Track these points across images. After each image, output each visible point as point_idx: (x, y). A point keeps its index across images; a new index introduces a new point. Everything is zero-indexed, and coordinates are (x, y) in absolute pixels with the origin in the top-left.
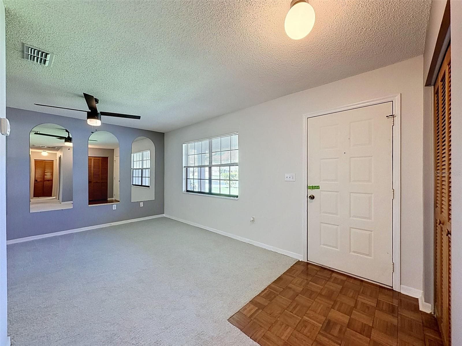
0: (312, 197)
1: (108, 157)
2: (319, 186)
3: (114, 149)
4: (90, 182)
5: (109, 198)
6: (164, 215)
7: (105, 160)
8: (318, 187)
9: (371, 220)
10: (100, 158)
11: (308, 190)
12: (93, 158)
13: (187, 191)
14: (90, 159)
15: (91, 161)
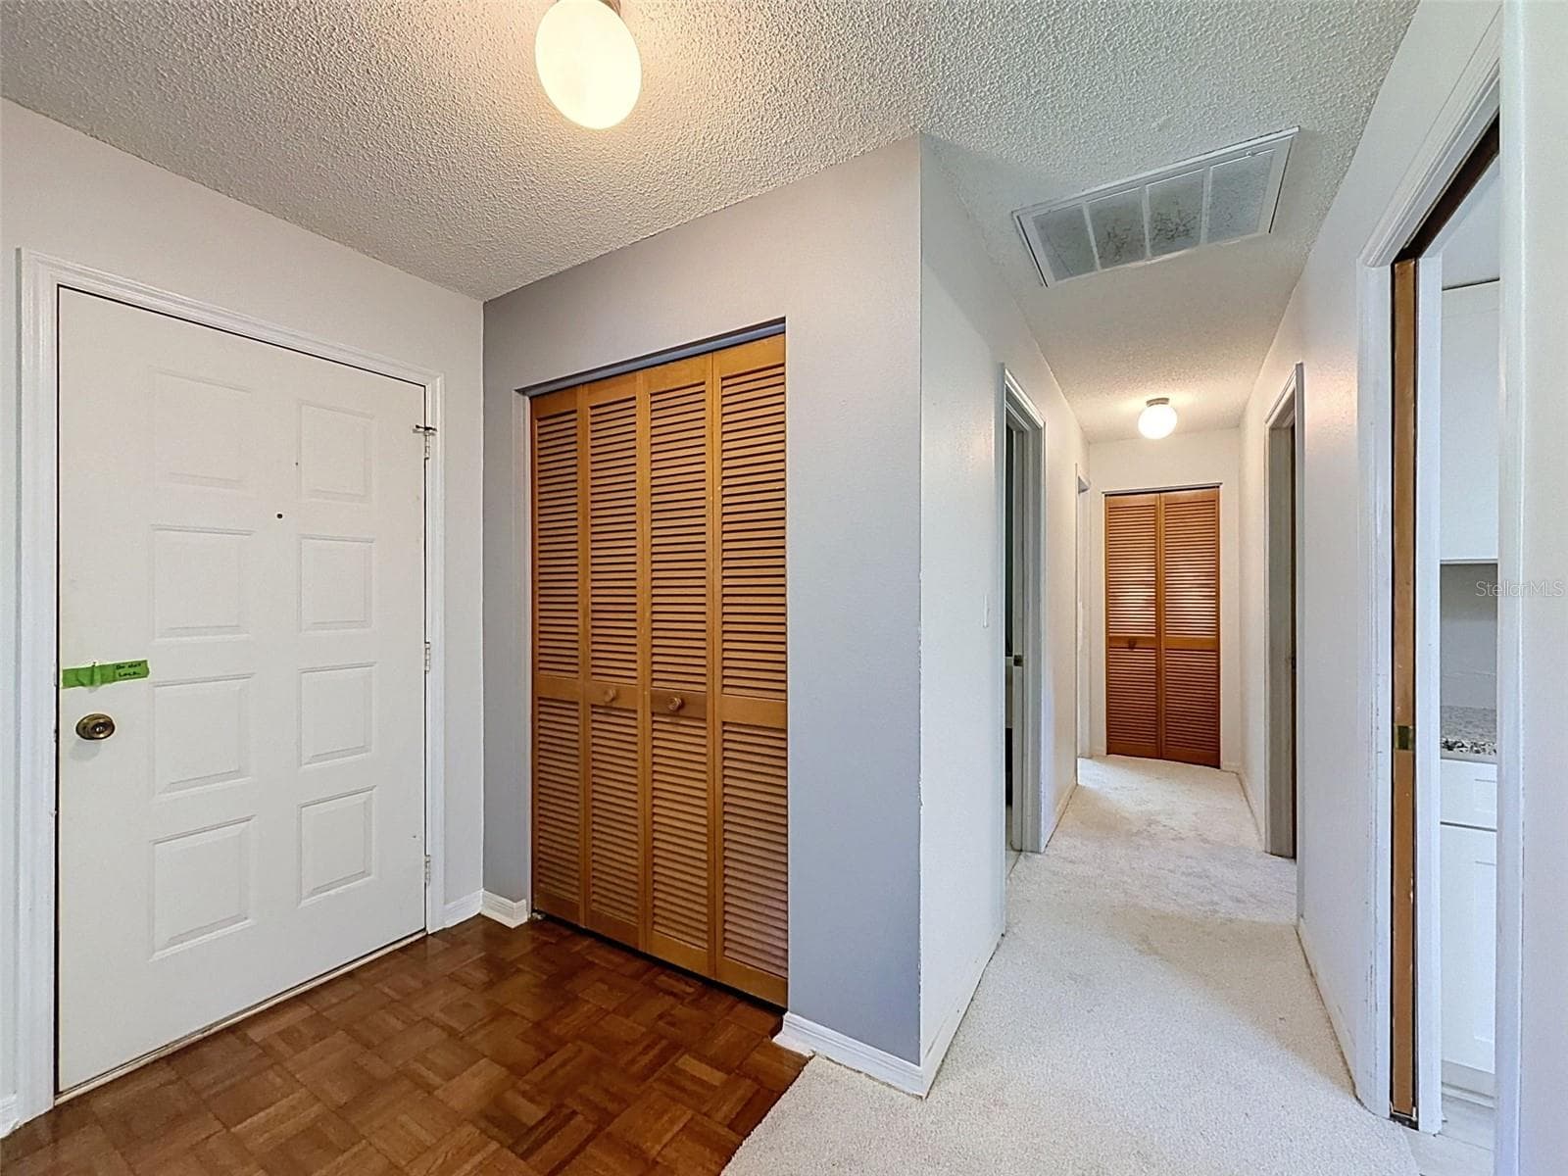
0: (96, 728)
2: (145, 661)
8: (136, 670)
9: (368, 754)
11: (61, 691)
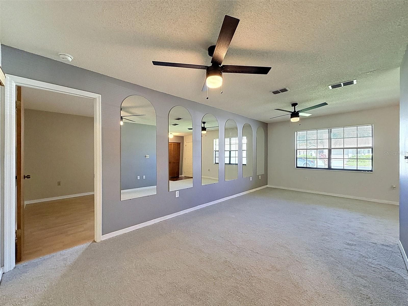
1: (180, 143)
3: (183, 137)
4: (170, 163)
5: (180, 175)
6: (268, 186)
7: (179, 144)
10: (176, 144)
12: (173, 143)
13: (297, 167)
14: (170, 144)
15: (171, 146)
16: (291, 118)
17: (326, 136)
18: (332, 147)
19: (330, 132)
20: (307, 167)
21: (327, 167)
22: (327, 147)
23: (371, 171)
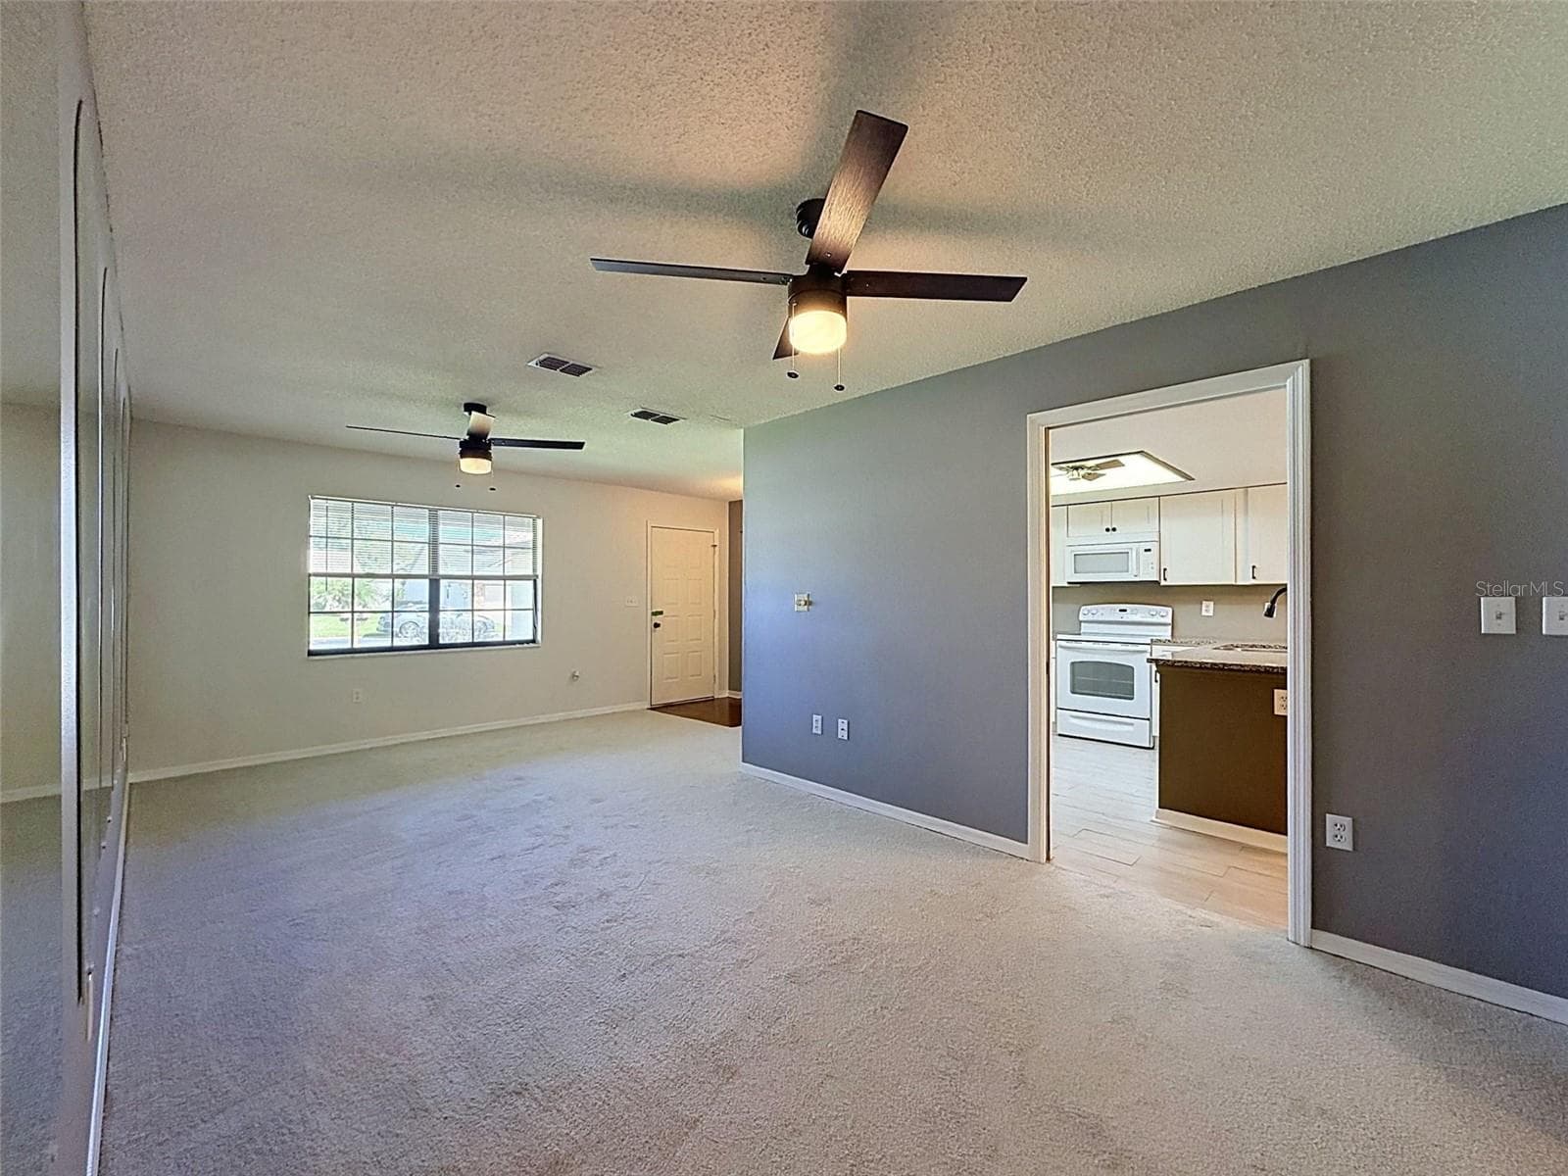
13: (311, 653)
16: (463, 455)
17: (424, 530)
18: (441, 572)
19: (434, 521)
20: (352, 649)
21: (427, 643)
22: (426, 572)
23: (534, 641)
